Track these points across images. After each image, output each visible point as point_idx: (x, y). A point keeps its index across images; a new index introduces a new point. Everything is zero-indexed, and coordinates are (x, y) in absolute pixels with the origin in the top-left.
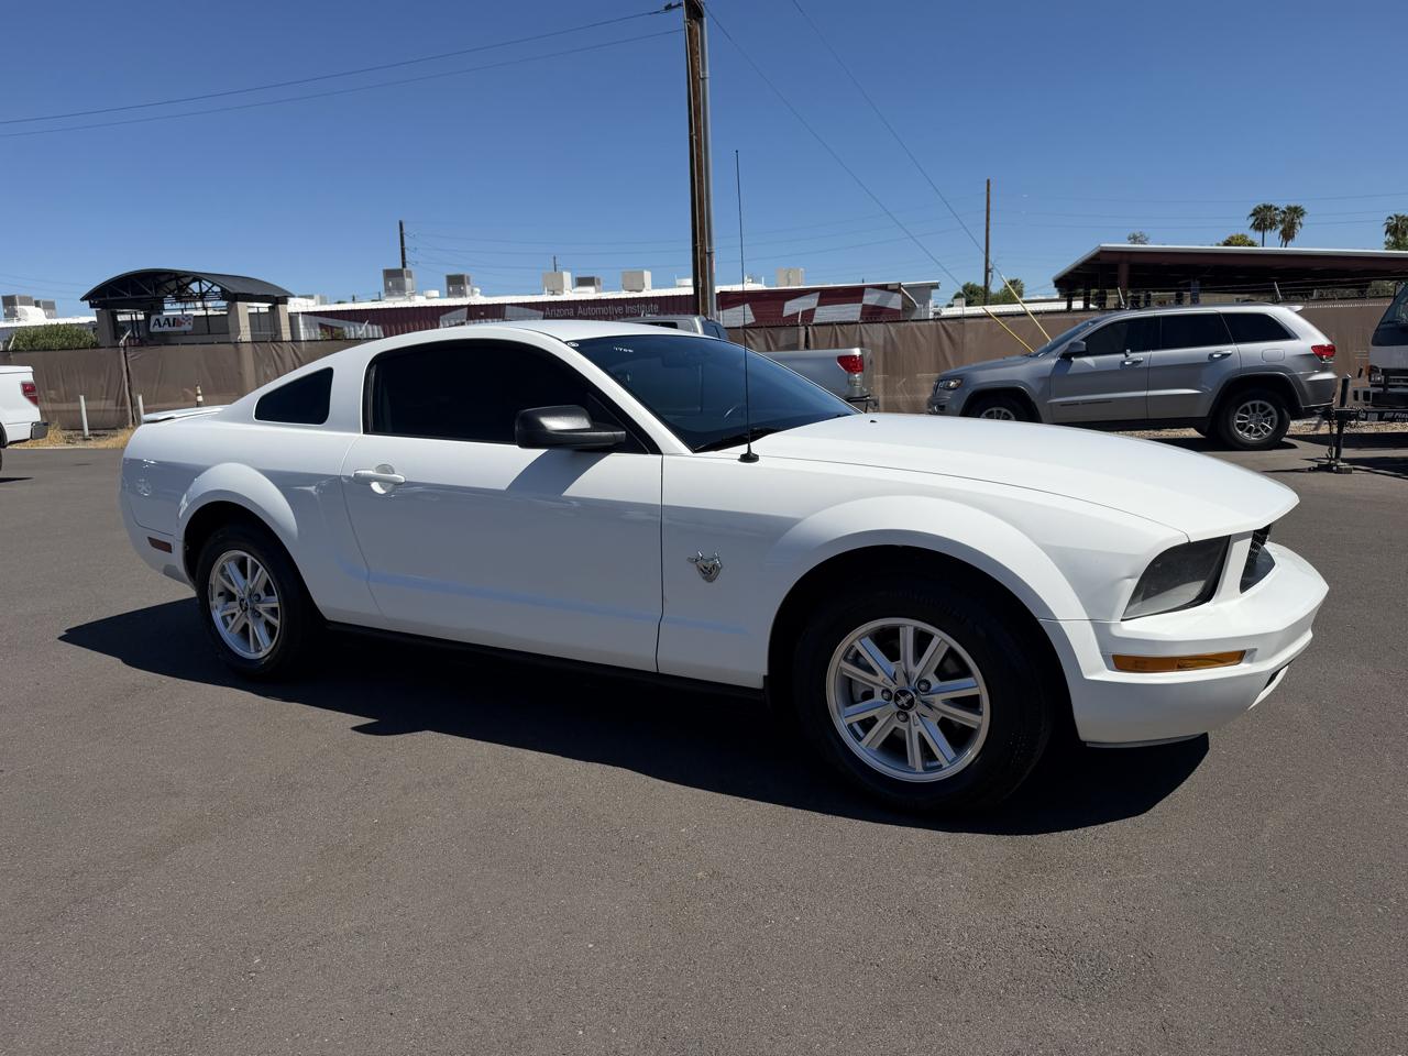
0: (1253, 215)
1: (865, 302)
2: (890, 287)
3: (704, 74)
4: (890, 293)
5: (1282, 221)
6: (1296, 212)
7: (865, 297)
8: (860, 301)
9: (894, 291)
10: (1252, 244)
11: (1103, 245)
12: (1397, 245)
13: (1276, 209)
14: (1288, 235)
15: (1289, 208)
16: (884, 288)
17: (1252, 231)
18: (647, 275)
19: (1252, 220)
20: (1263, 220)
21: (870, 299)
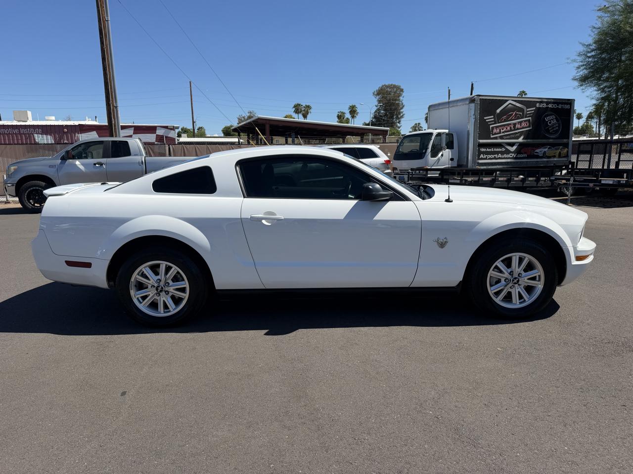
0: (294, 107)
1: (157, 133)
2: (169, 127)
3: (107, 18)
4: (169, 130)
5: (304, 111)
6: (308, 107)
7: (157, 131)
8: (155, 133)
9: (171, 129)
10: (294, 118)
11: (259, 116)
12: (340, 122)
13: (302, 106)
14: (305, 116)
15: (306, 106)
16: (166, 127)
17: (294, 113)
18: (29, 113)
19: (294, 109)
20: (298, 109)
21: (160, 132)
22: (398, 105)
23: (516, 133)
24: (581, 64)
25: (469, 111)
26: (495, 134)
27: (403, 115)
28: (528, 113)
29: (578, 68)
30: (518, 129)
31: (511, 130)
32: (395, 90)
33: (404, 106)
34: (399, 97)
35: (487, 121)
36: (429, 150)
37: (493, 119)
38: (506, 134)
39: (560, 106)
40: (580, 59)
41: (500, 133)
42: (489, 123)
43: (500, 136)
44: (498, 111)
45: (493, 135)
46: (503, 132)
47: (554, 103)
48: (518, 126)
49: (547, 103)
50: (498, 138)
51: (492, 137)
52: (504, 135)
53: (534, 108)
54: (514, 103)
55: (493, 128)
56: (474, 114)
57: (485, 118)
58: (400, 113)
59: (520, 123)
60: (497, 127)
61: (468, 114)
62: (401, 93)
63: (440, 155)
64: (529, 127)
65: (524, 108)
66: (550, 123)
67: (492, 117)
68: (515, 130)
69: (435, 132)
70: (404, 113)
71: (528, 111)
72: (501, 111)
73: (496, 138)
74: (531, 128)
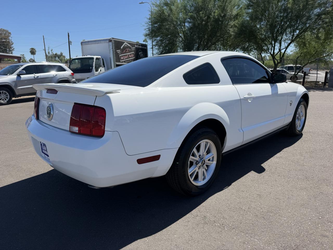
22: (9, 42)
23: (130, 60)
24: (146, 28)
25: (109, 47)
26: (122, 60)
27: (13, 49)
28: (133, 50)
29: (145, 29)
30: (130, 58)
31: (128, 58)
32: (5, 32)
33: (13, 43)
34: (8, 37)
35: (118, 52)
36: (94, 67)
37: (120, 52)
38: (126, 60)
39: (143, 47)
40: (146, 25)
41: (123, 59)
42: (119, 54)
43: (124, 61)
44: (122, 47)
45: (121, 60)
46: (125, 59)
47: (141, 46)
48: (130, 56)
49: (139, 45)
50: (123, 62)
51: (121, 61)
52: (126, 61)
53: (135, 48)
54: (127, 44)
55: (121, 56)
56: (112, 48)
57: (117, 51)
58: (11, 48)
59: (131, 54)
60: (122, 56)
61: (109, 48)
62: (10, 35)
63: (99, 70)
64: (134, 57)
65: (131, 47)
66: (141, 55)
67: (120, 50)
68: (129, 58)
69: (95, 57)
70: (14, 48)
71: (133, 49)
72: (123, 48)
73: (122, 62)
74: (134, 58)
